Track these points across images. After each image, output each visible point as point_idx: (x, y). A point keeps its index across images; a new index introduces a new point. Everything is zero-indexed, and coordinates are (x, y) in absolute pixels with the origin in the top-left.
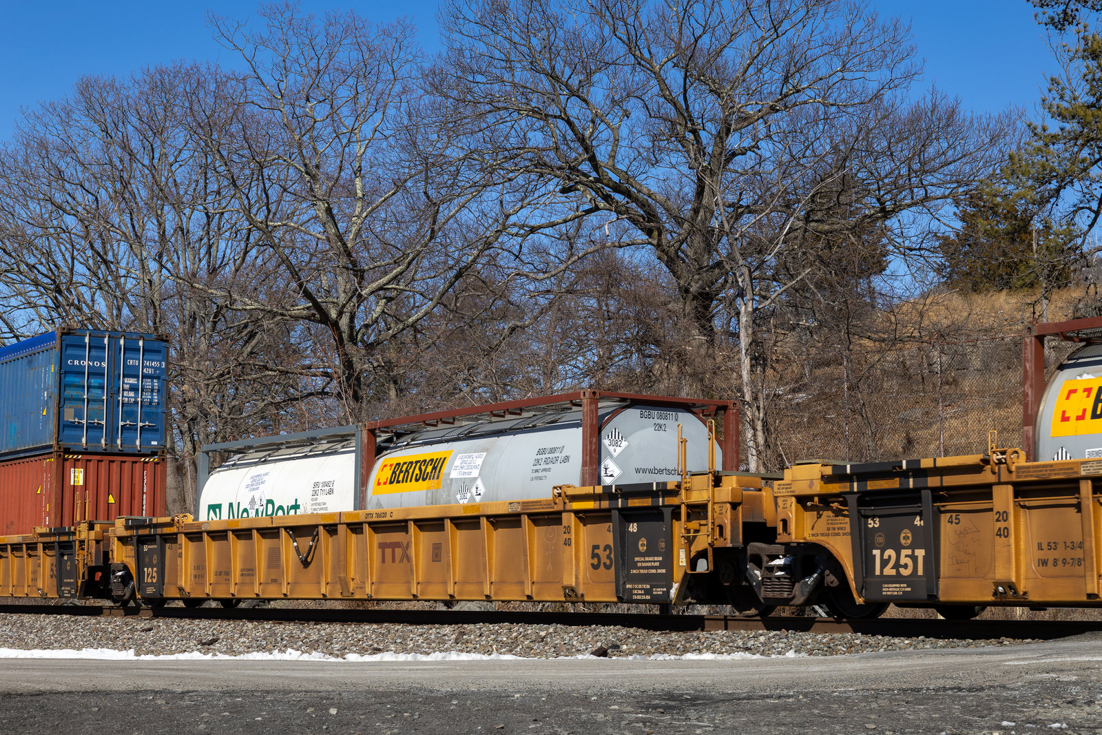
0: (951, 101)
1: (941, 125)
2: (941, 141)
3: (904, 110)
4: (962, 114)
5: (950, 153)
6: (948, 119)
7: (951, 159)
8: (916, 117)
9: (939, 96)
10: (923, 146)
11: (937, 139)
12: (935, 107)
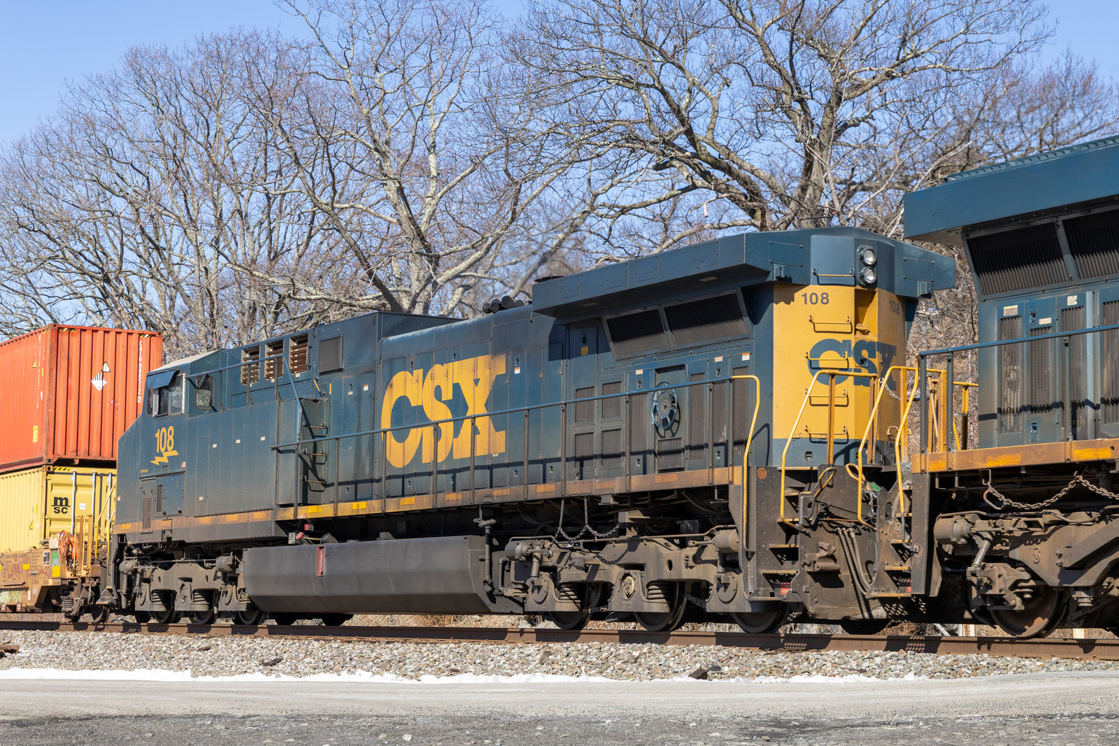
0: (1088, 64)
1: (1076, 93)
2: (1077, 110)
3: (1035, 75)
4: (1100, 80)
5: (1087, 123)
6: (1085, 85)
7: (1088, 130)
8: (1049, 83)
9: (1074, 60)
10: (1056, 115)
11: (1072, 107)
12: (1069, 71)
